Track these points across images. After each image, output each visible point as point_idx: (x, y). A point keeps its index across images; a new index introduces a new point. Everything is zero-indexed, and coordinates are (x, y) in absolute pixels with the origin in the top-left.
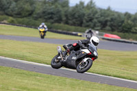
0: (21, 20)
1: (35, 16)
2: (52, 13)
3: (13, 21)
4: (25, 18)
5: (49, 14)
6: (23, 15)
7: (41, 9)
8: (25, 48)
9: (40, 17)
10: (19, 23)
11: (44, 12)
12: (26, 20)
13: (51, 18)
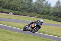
0: (43, 16)
1: (50, 14)
2: (57, 13)
3: (40, 16)
4: (45, 15)
5: (56, 13)
6: (45, 14)
7: (53, 11)
8: (45, 29)
9: (52, 15)
10: (43, 17)
11: (54, 13)
12: (46, 16)
13: (57, 15)
